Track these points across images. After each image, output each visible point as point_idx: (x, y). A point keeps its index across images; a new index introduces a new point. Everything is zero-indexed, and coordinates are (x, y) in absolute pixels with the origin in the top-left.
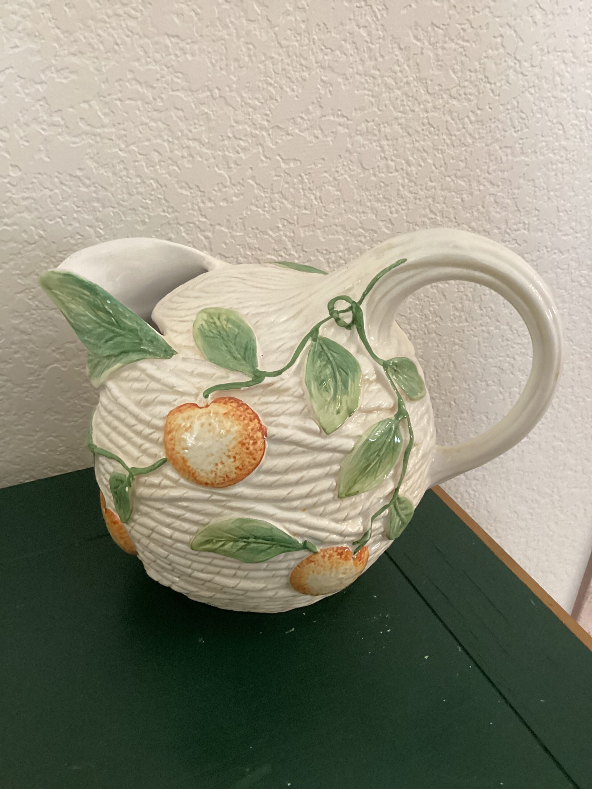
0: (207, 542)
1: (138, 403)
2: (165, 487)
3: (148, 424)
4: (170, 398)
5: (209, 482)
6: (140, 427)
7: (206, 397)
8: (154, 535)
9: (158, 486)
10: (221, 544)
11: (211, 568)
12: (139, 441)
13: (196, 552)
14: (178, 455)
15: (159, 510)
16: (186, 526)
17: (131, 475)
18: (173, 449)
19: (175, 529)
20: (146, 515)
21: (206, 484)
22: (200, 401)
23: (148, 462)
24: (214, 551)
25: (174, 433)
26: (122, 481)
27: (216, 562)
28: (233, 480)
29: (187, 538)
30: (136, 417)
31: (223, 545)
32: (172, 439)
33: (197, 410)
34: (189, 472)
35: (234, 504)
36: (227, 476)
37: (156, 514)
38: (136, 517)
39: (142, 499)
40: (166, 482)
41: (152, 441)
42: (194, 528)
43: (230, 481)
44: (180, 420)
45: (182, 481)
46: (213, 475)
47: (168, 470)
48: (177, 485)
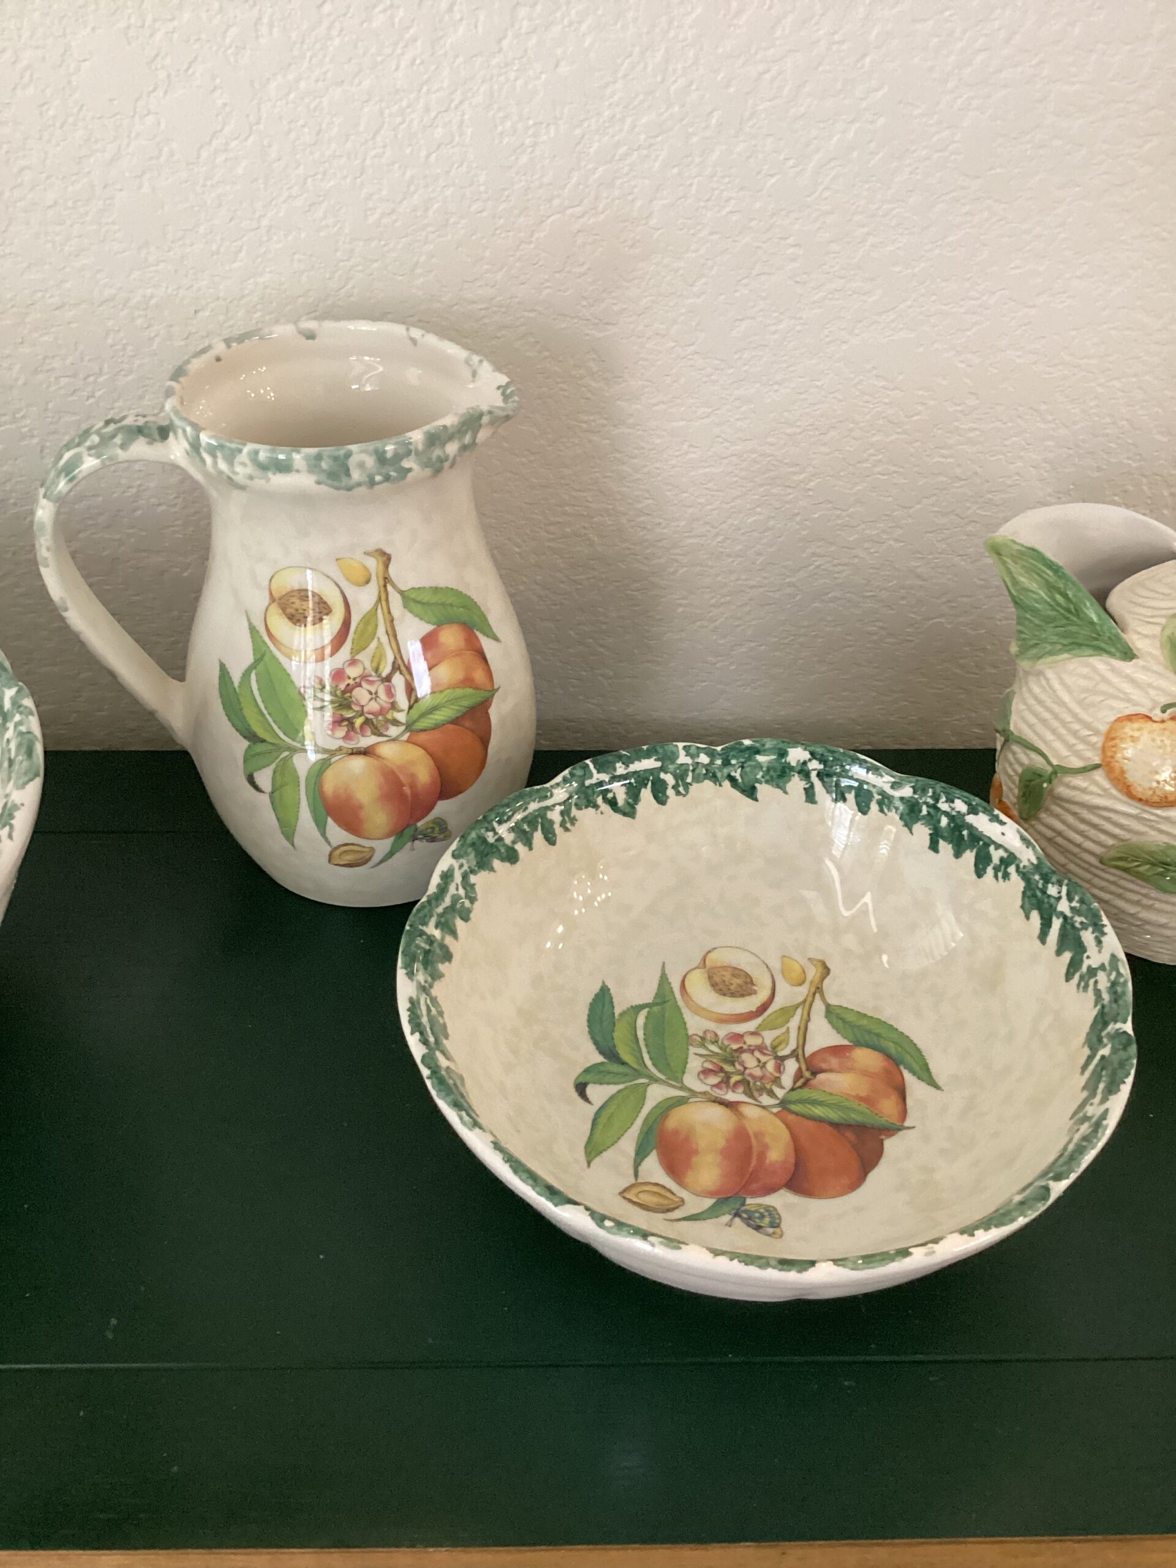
0: (1120, 859)
1: (1080, 703)
2: (1092, 793)
3: (1087, 726)
4: (1121, 705)
5: (1144, 798)
6: (1076, 726)
7: (1164, 711)
8: (1059, 840)
9: (1084, 791)
10: (1136, 864)
11: (1113, 888)
12: (1072, 740)
13: (1103, 867)
14: (1117, 764)
15: (1075, 814)
16: (1103, 838)
17: (1055, 773)
18: (1112, 757)
19: (1087, 838)
20: (1057, 816)
21: (1140, 800)
22: (1157, 714)
23: (1077, 763)
24: (1125, 870)
25: (1117, 741)
26: (1040, 776)
27: (1122, 883)
28: (1171, 802)
29: (1098, 850)
30: (1075, 715)
31: (1137, 866)
32: (1113, 747)
33: (1150, 723)
34: (1124, 783)
35: (1164, 827)
36: (1166, 797)
37: (1070, 819)
38: (1043, 815)
39: (1059, 800)
40: (1093, 788)
41: (1088, 743)
42: (1110, 842)
43: (1166, 802)
44: (1129, 729)
45: (1114, 792)
46: (1151, 792)
47: (1099, 776)
48: (1106, 793)
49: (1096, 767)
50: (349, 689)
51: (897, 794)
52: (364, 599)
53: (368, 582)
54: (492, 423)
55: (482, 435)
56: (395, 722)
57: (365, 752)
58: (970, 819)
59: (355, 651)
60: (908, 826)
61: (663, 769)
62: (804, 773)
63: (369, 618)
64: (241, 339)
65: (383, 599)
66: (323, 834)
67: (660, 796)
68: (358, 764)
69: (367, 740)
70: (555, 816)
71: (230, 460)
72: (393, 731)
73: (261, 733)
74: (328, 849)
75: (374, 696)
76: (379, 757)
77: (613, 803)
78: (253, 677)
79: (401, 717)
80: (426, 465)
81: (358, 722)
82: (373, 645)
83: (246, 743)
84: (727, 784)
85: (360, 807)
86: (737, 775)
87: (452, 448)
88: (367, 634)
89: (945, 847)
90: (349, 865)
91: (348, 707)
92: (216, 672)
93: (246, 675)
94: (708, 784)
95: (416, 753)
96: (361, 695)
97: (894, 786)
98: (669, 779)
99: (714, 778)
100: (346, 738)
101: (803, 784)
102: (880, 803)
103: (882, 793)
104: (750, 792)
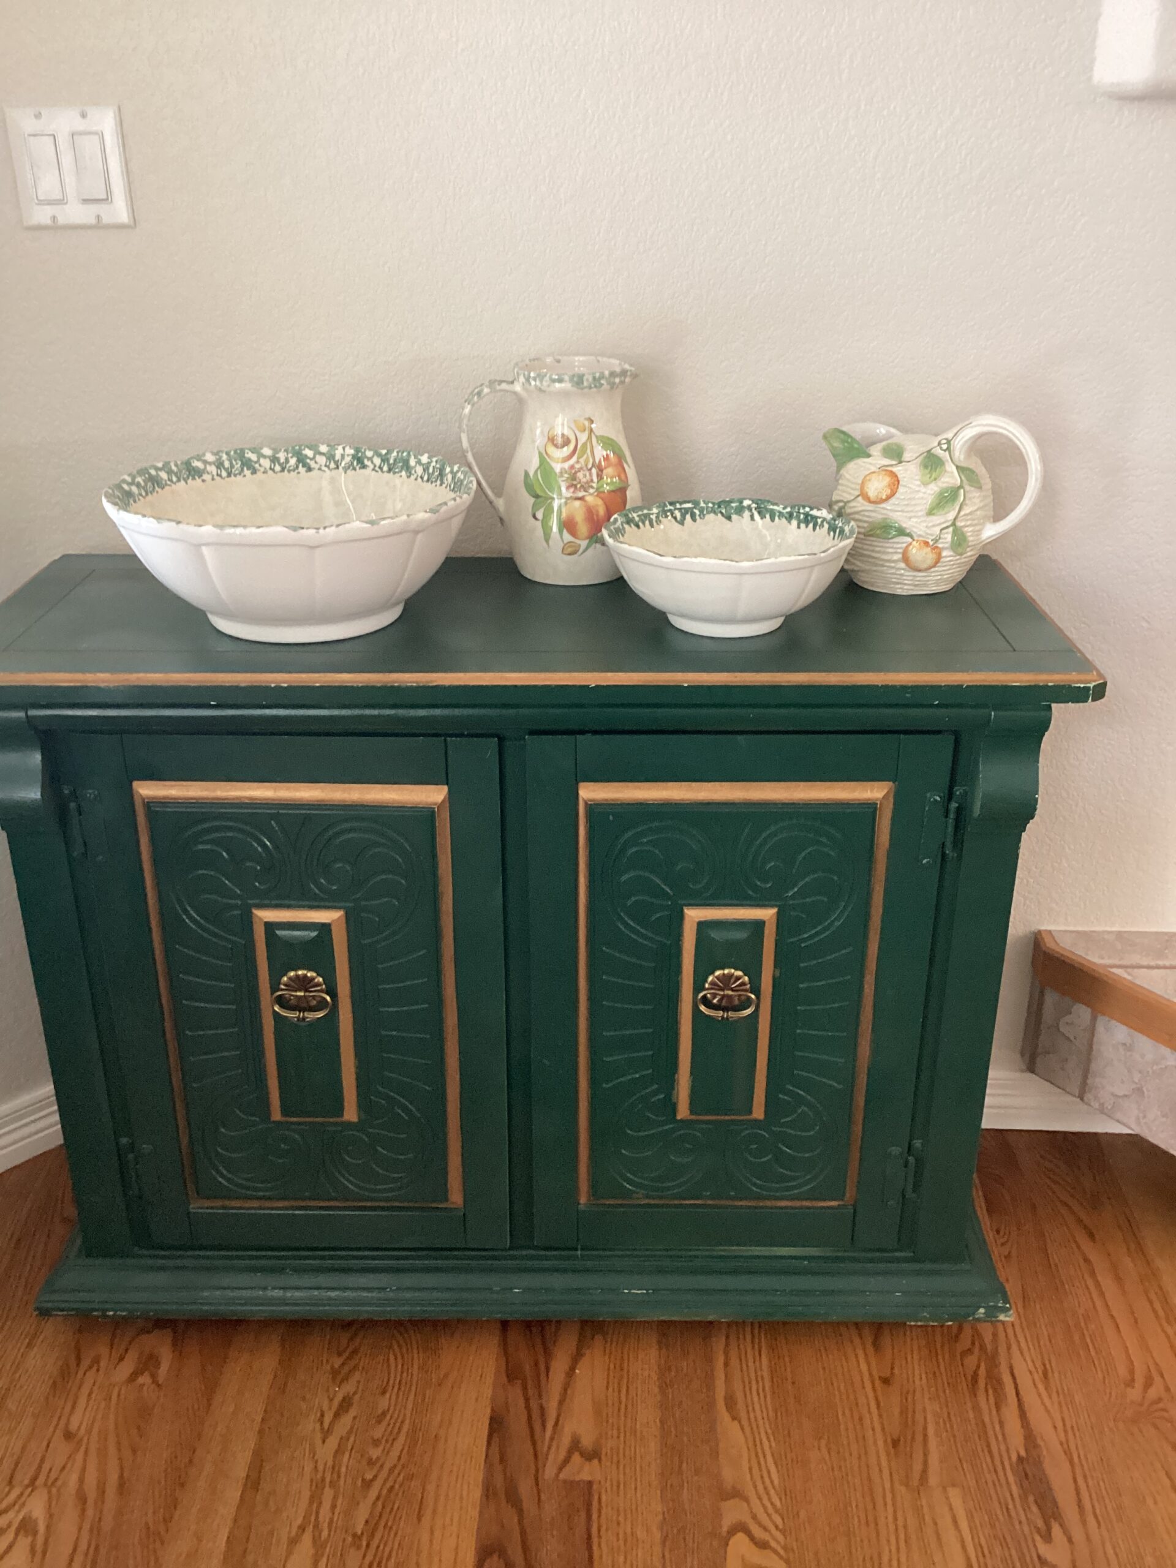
0: (870, 531)
1: (855, 476)
2: (860, 505)
4: (866, 473)
7: (879, 469)
9: (855, 507)
14: (865, 491)
17: (845, 504)
18: (863, 489)
21: (871, 503)
22: (877, 470)
24: (872, 536)
25: (865, 485)
27: (873, 543)
28: (884, 500)
30: (852, 482)
32: (863, 486)
34: (868, 498)
35: (882, 511)
36: (882, 498)
40: (859, 502)
41: (856, 489)
43: (882, 500)
44: (868, 479)
45: (865, 503)
46: (877, 498)
47: (860, 498)
48: (863, 505)
49: (858, 496)
50: (576, 473)
51: (784, 511)
52: (583, 437)
53: (584, 430)
54: (631, 375)
55: (628, 380)
56: (592, 487)
57: (581, 499)
58: (812, 513)
59: (579, 458)
60: (789, 522)
61: (695, 508)
62: (749, 508)
63: (585, 444)
64: (534, 360)
65: (590, 438)
66: (561, 537)
67: (694, 519)
68: (577, 503)
69: (581, 494)
70: (653, 517)
71: (541, 381)
72: (591, 491)
73: (539, 492)
74: (562, 545)
75: (585, 476)
76: (585, 501)
77: (675, 518)
78: (539, 472)
79: (594, 485)
80: (608, 383)
81: (579, 486)
82: (585, 456)
83: (533, 500)
84: (719, 515)
85: (577, 523)
86: (724, 511)
87: (617, 380)
88: (584, 451)
89: (803, 526)
90: (569, 554)
91: (575, 480)
92: (523, 474)
93: (536, 472)
94: (712, 515)
95: (600, 502)
96: (580, 475)
97: (784, 509)
98: (697, 512)
99: (715, 513)
100: (574, 492)
101: (750, 514)
102: (779, 517)
103: (780, 512)
104: (729, 518)
